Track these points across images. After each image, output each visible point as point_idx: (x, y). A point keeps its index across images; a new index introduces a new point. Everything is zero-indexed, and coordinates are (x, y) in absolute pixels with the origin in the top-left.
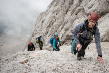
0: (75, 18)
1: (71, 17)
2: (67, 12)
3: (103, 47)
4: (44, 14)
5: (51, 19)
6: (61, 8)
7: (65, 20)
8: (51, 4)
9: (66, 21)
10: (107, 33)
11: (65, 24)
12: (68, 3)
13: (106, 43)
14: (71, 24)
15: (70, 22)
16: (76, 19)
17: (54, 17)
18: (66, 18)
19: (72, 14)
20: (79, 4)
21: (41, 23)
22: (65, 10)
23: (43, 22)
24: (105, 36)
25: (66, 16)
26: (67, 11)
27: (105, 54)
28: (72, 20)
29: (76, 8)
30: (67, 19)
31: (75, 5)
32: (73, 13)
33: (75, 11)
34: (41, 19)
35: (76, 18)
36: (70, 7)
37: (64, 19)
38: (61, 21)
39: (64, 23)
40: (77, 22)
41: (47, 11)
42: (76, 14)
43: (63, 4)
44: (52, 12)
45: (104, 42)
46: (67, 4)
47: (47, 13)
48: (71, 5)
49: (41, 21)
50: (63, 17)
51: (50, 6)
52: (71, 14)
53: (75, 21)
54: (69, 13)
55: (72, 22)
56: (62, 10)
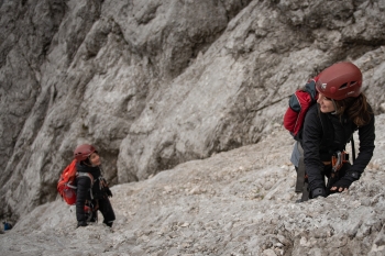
0: (88, 74)
1: (71, 72)
2: (45, 52)
3: (224, 169)
6: (12, 37)
7: (44, 89)
9: (49, 90)
10: (232, 113)
11: (45, 104)
12: (42, 10)
13: (231, 152)
14: (74, 102)
15: (70, 93)
16: (96, 77)
18: (45, 78)
19: (70, 58)
20: (93, 10)
22: (36, 42)
24: (225, 126)
25: (46, 66)
26: (47, 45)
27: (234, 197)
28: (74, 82)
29: (84, 29)
30: (54, 79)
31: (78, 15)
32: (76, 49)
33: (81, 41)
35: (93, 73)
36: (55, 28)
37: (37, 85)
38: (28, 96)
39: (39, 100)
40: (101, 88)
42: (92, 55)
43: (21, 15)
45: (226, 150)
46: (39, 13)
48: (57, 16)
50: (34, 77)
52: (65, 57)
53: (91, 85)
54: (58, 53)
55: (78, 93)
56: (22, 42)
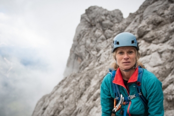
4: (47, 98)
5: (57, 105)
8: (60, 84)
17: (62, 103)
21: (41, 110)
23: (44, 109)
34: (42, 105)
41: (52, 93)
44: (59, 96)
47: (52, 96)
49: (43, 107)
51: (57, 87)
